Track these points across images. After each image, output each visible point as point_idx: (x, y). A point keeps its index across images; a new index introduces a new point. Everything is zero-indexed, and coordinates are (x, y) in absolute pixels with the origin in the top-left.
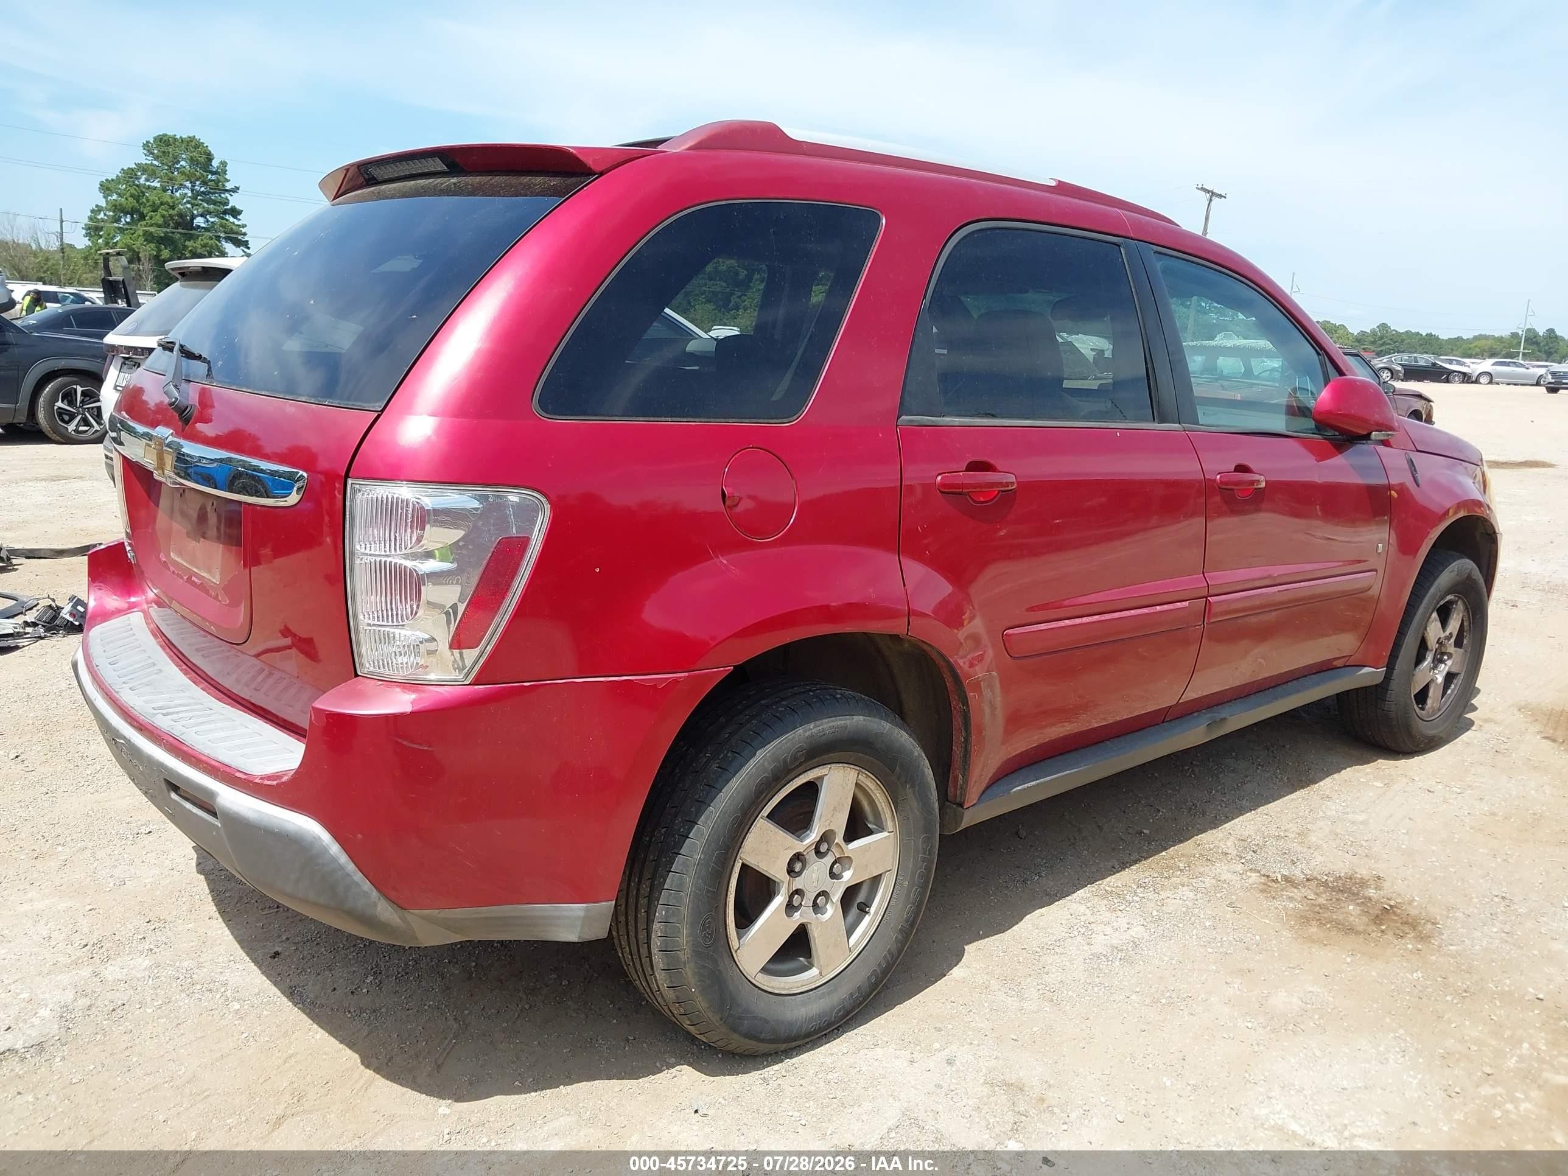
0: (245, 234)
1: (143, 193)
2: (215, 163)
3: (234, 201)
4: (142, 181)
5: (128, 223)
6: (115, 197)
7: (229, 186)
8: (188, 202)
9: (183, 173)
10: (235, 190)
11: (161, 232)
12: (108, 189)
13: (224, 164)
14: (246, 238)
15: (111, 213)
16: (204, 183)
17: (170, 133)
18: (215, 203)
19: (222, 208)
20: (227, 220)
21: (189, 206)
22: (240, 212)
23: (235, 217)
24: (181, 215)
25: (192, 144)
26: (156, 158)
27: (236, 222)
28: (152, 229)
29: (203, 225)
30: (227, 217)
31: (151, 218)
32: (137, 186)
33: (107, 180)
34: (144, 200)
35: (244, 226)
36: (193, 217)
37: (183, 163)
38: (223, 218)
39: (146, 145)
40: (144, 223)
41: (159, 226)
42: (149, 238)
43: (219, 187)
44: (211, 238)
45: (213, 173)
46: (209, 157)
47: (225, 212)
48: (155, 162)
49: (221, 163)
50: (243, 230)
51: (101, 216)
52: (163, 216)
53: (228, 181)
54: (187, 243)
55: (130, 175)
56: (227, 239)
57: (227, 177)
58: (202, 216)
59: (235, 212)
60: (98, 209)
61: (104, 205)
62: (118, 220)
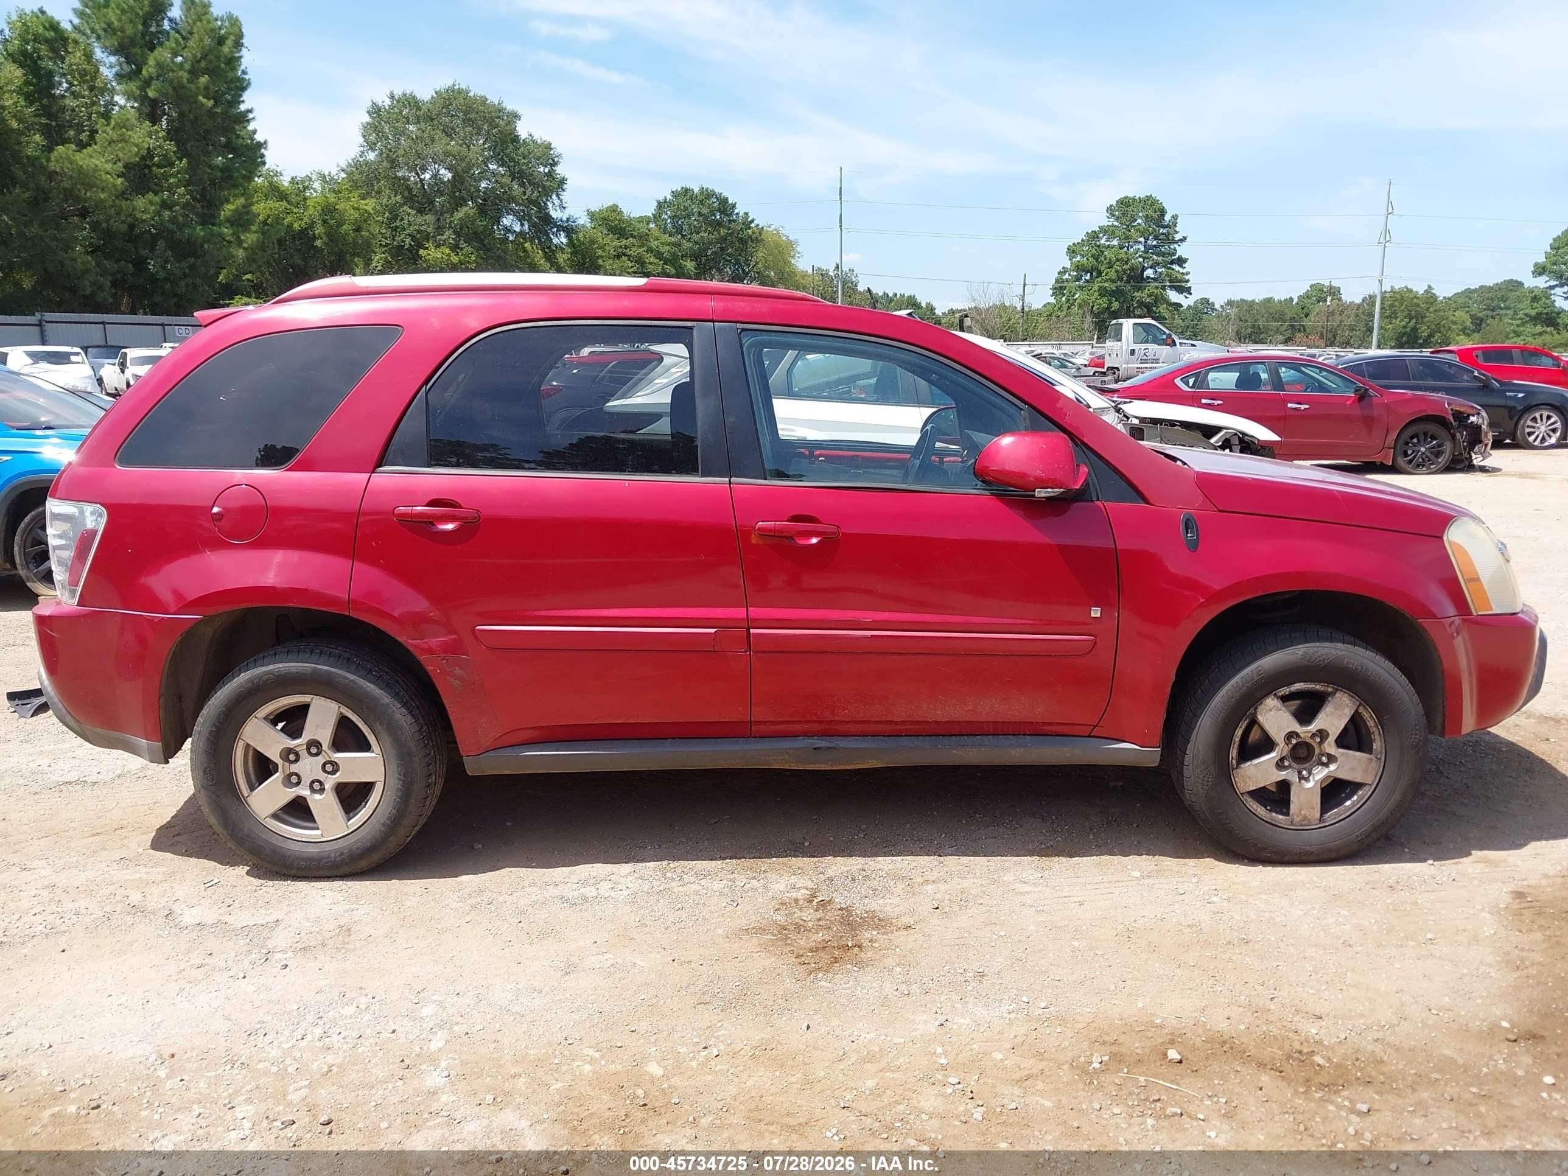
0: (1188, 281)
1: (1102, 252)
2: (1167, 218)
3: (1181, 251)
4: (1103, 241)
5: (1087, 281)
6: (1079, 258)
7: (1178, 237)
8: (1140, 256)
9: (1138, 230)
10: (1184, 239)
11: (1113, 287)
12: (1073, 252)
13: (1175, 217)
14: (1189, 285)
15: (1075, 273)
16: (1156, 238)
17: (1131, 195)
18: (1163, 255)
19: (1169, 259)
20: (1173, 269)
21: (1141, 260)
22: (1185, 261)
23: (1181, 266)
24: (1132, 269)
25: (1150, 203)
26: (1117, 219)
27: (1181, 270)
28: (1106, 285)
29: (1152, 276)
30: (1174, 267)
31: (1106, 274)
32: (1098, 246)
33: (1074, 244)
34: (1102, 259)
35: (1187, 274)
36: (1144, 269)
37: (1139, 221)
38: (1169, 268)
39: (1110, 209)
40: (1099, 279)
41: (1113, 281)
42: (1103, 292)
43: (1169, 240)
44: (1157, 288)
45: (1164, 227)
46: (1163, 212)
47: (1172, 263)
48: (1116, 223)
49: (1173, 217)
50: (1187, 277)
51: (1067, 276)
52: (1117, 271)
53: (1177, 232)
54: (1136, 294)
55: (1093, 236)
56: (1172, 287)
57: (1177, 229)
58: (1151, 267)
59: (1181, 261)
60: (1065, 271)
61: (1069, 266)
62: (1079, 279)
